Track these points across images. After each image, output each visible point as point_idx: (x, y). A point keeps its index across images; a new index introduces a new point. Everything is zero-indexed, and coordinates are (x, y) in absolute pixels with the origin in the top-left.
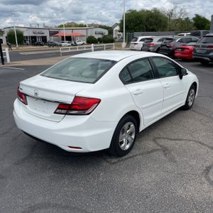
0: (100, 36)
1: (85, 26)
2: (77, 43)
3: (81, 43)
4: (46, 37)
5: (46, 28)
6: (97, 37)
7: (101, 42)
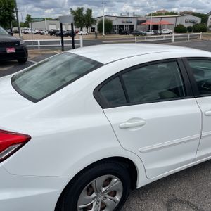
0: (191, 25)
1: (176, 14)
2: (163, 32)
3: (168, 32)
4: (133, 25)
5: (135, 17)
6: (186, 26)
7: (190, 32)
